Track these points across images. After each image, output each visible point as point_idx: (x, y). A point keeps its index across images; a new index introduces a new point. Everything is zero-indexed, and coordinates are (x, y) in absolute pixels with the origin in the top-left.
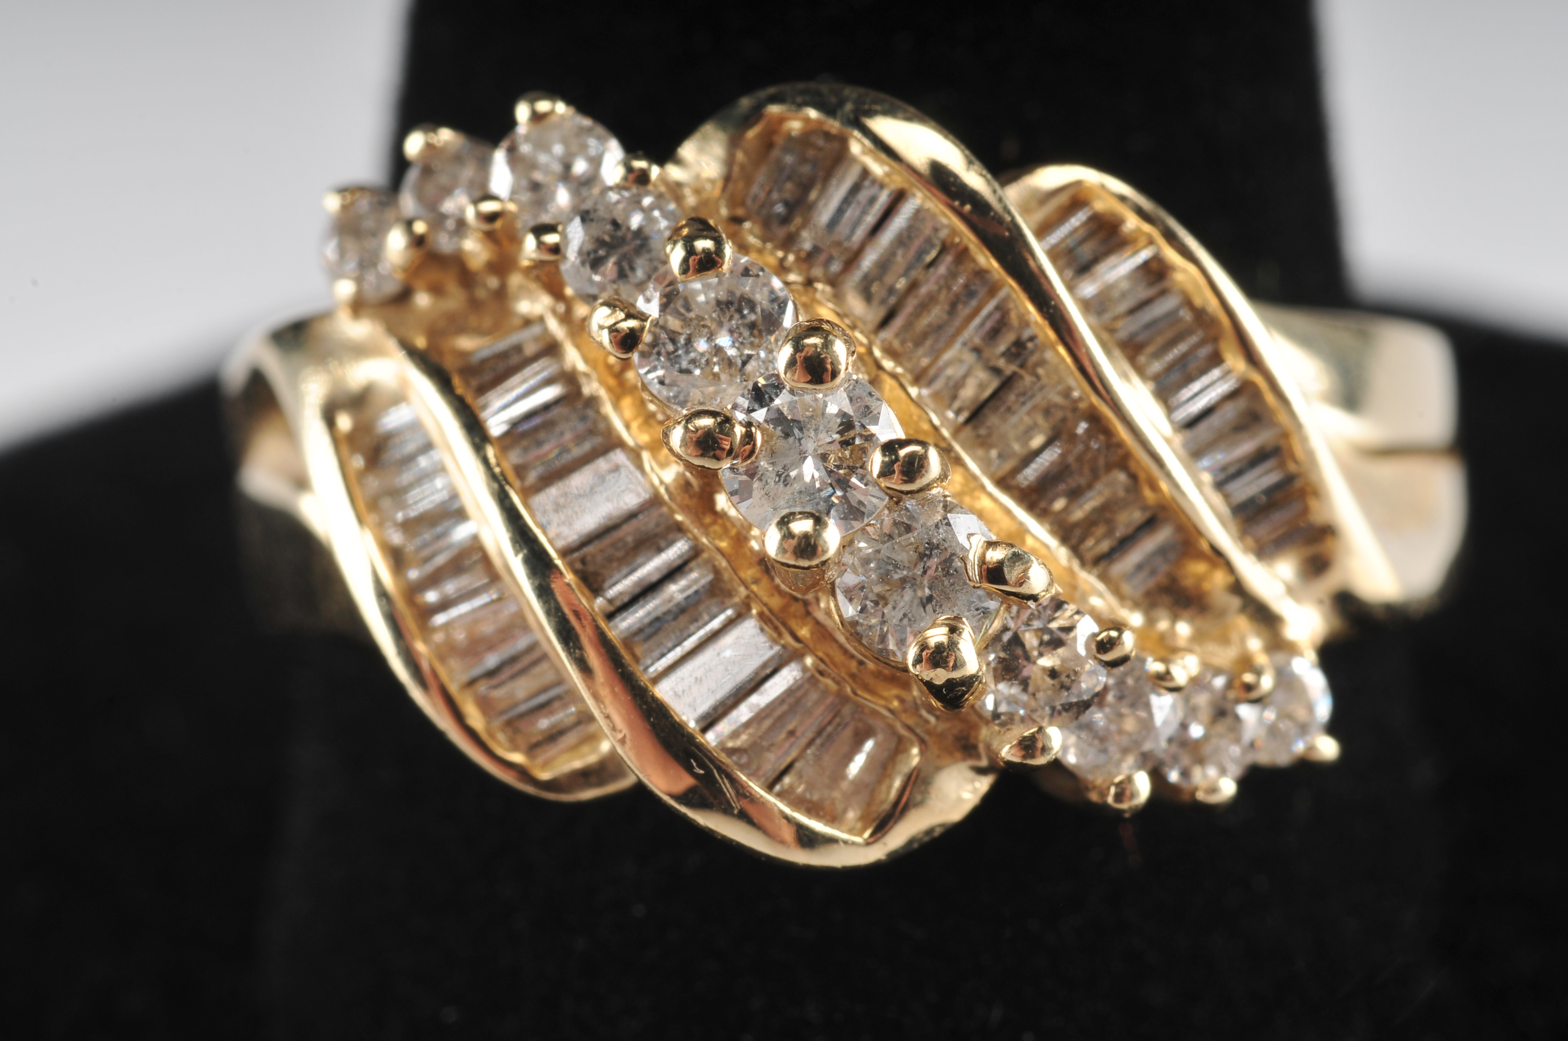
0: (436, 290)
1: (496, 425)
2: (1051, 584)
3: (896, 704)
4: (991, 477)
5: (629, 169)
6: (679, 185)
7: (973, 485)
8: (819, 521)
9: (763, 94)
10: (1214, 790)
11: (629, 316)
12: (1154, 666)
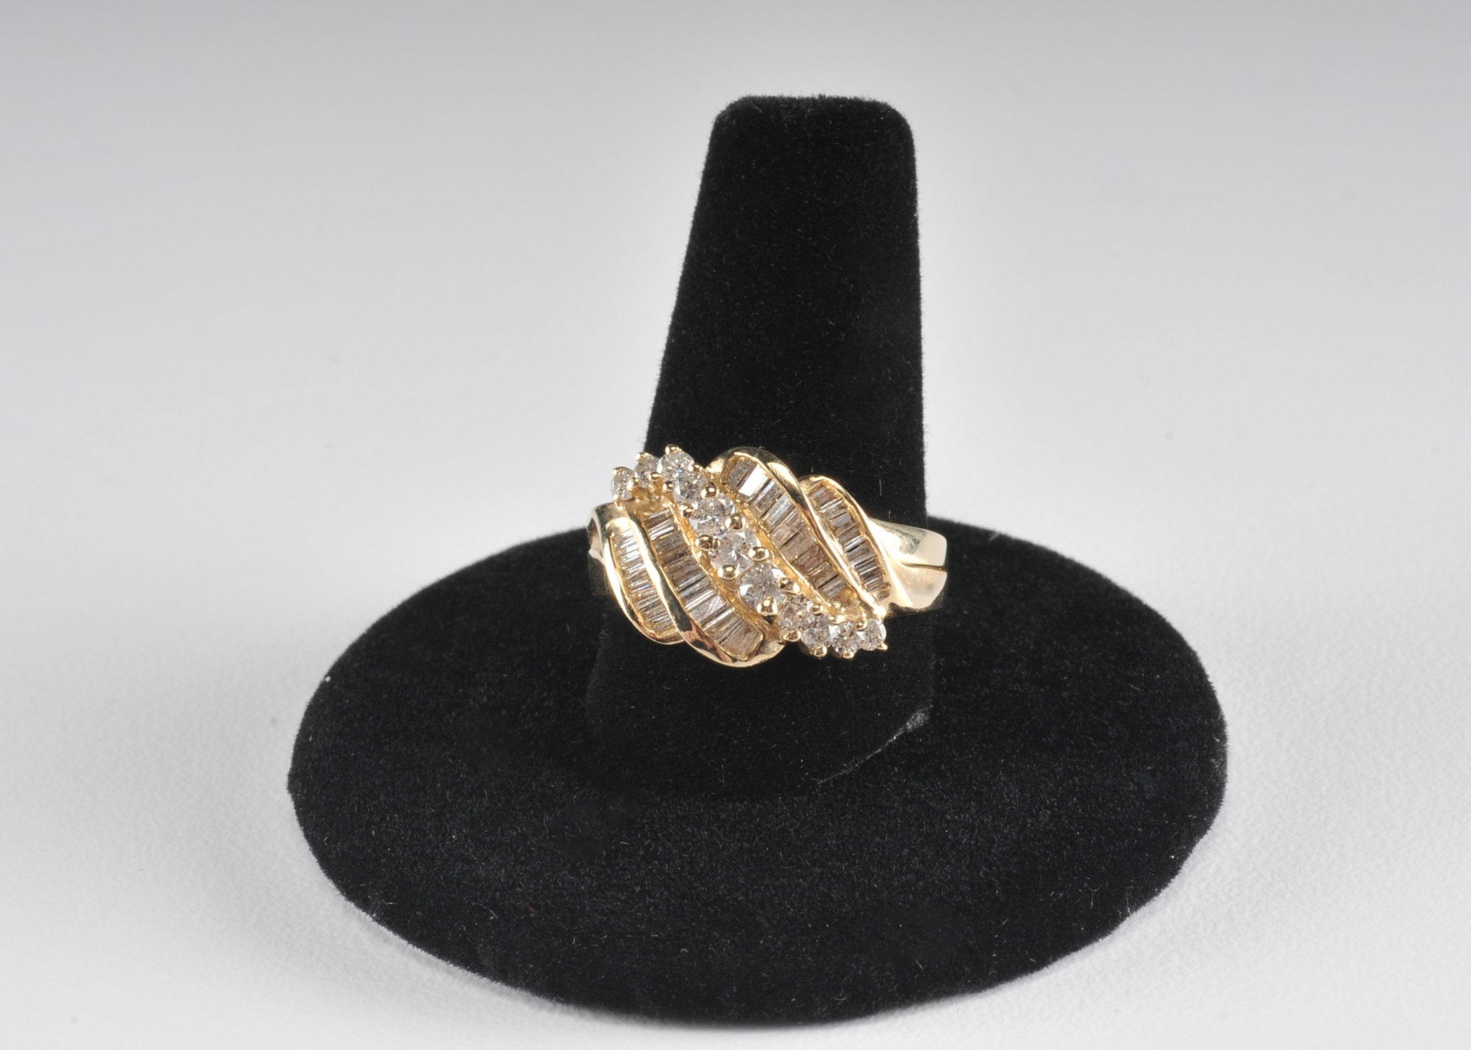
0: (641, 498)
1: (653, 538)
2: (801, 591)
3: (757, 623)
4: (789, 561)
5: (695, 468)
6: (710, 473)
7: (783, 562)
8: (734, 568)
9: (734, 449)
10: (848, 655)
11: (689, 508)
12: (832, 618)
